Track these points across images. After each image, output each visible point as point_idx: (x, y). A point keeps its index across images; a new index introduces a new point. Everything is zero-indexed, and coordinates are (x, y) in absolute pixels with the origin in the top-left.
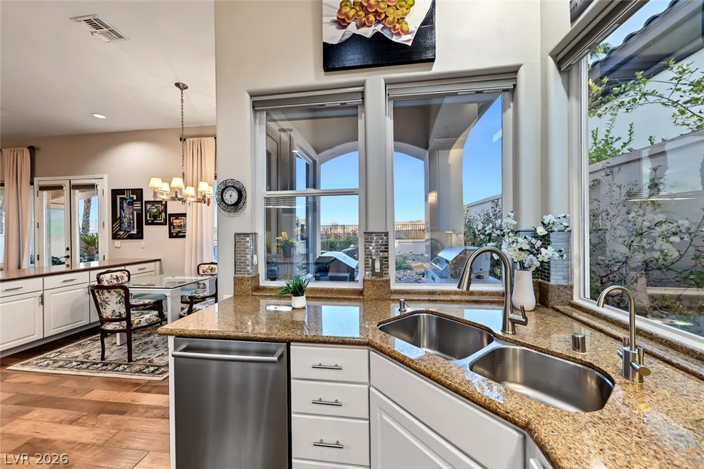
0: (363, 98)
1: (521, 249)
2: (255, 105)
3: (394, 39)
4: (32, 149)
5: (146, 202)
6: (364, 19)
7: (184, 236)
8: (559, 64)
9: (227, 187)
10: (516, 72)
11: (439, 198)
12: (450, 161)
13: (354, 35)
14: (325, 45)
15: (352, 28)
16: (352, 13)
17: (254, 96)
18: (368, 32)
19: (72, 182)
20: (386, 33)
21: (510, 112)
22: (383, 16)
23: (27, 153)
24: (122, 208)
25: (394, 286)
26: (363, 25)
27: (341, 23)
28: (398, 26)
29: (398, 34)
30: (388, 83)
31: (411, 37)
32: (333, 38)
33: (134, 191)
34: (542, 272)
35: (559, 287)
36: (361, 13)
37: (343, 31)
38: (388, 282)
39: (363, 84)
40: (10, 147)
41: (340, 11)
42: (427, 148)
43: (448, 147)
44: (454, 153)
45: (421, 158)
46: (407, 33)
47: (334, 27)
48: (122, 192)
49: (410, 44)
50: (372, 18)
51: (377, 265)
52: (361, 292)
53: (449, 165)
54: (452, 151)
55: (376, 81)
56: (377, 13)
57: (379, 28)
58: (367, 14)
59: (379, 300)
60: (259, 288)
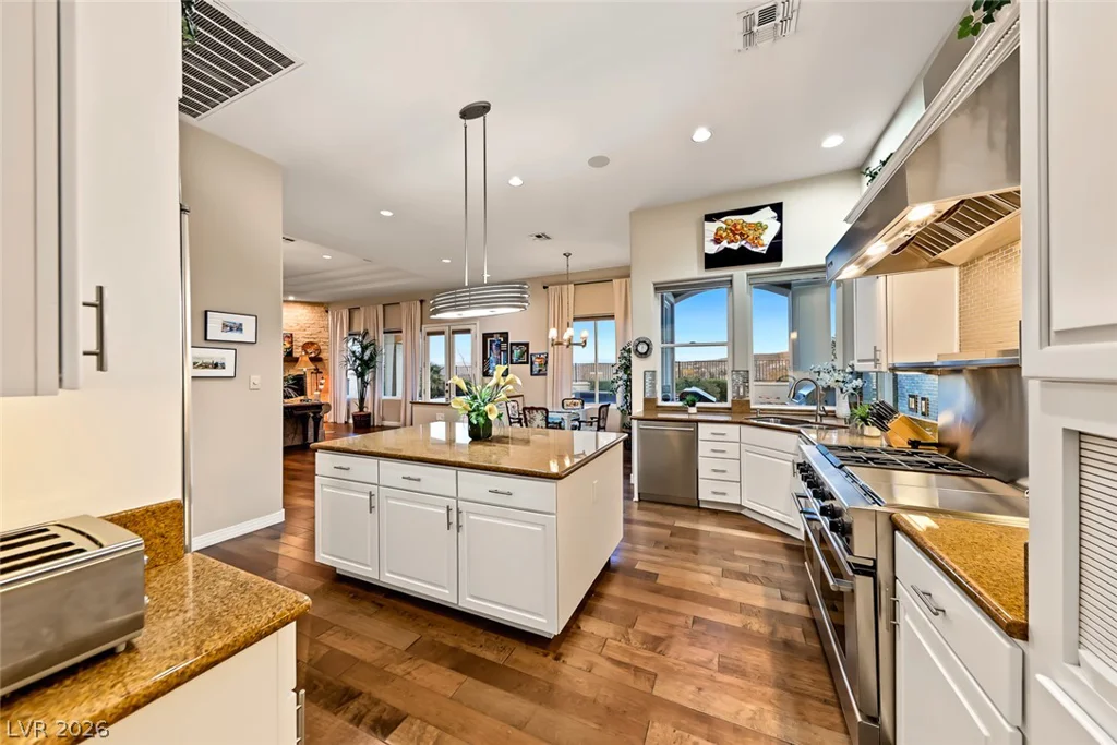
0: (732, 284)
2: (656, 289)
3: (754, 250)
4: (422, 302)
5: (512, 344)
6: (733, 238)
7: (545, 375)
9: (640, 342)
13: (726, 248)
14: (706, 254)
15: (725, 244)
16: (724, 235)
17: (656, 282)
18: (735, 246)
19: (453, 328)
20: (748, 246)
22: (746, 236)
23: (418, 303)
24: (491, 349)
25: (752, 407)
26: (732, 241)
27: (717, 241)
28: (756, 241)
29: (757, 246)
30: (748, 275)
31: (766, 248)
32: (712, 250)
33: (501, 334)
36: (730, 234)
37: (718, 246)
38: (749, 402)
39: (731, 276)
40: (406, 301)
41: (716, 234)
46: (763, 245)
47: (712, 243)
48: (491, 335)
49: (765, 252)
50: (738, 237)
51: (741, 390)
52: (729, 409)
55: (741, 275)
56: (741, 235)
57: (743, 243)
58: (735, 234)
59: (742, 413)
60: (658, 407)
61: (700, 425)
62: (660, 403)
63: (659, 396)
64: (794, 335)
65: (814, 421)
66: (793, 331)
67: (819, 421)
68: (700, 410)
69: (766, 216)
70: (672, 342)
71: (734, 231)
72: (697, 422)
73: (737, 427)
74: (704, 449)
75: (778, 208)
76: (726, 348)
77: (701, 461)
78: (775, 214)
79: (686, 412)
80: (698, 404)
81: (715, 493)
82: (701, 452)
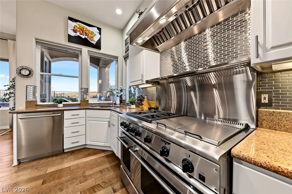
0: (81, 52)
1: (117, 93)
2: (37, 42)
3: (90, 41)
6: (82, 33)
8: (124, 59)
9: (23, 69)
10: (118, 57)
11: (102, 81)
12: (106, 71)
13: (79, 36)
14: (69, 35)
15: (78, 34)
17: (37, 39)
18: (83, 37)
20: (88, 39)
21: (117, 65)
22: (87, 35)
25: (89, 103)
26: (82, 34)
27: (75, 31)
28: (92, 39)
29: (92, 41)
30: (88, 51)
32: (72, 34)
34: (121, 97)
35: (124, 100)
36: (81, 31)
37: (75, 33)
38: (87, 101)
39: (81, 49)
41: (74, 28)
42: (99, 66)
43: (105, 67)
44: (107, 69)
45: (97, 69)
46: (94, 41)
47: (72, 31)
49: (95, 44)
50: (84, 34)
51: (85, 96)
52: (79, 104)
53: (105, 72)
54: (106, 68)
55: (85, 50)
56: (86, 33)
57: (86, 37)
58: (83, 32)
59: (85, 105)
60: (37, 105)
61: (65, 112)
62: (39, 103)
63: (38, 99)
64: (100, 81)
65: (112, 106)
66: (100, 79)
67: (113, 106)
68: (65, 106)
69: (95, 30)
70: (50, 72)
71: (82, 30)
72: (63, 110)
73: (84, 111)
74: (66, 123)
75: (99, 29)
76: (78, 79)
77: (65, 129)
78: (99, 32)
79: (56, 106)
80: (63, 103)
81: (73, 143)
82: (65, 125)
